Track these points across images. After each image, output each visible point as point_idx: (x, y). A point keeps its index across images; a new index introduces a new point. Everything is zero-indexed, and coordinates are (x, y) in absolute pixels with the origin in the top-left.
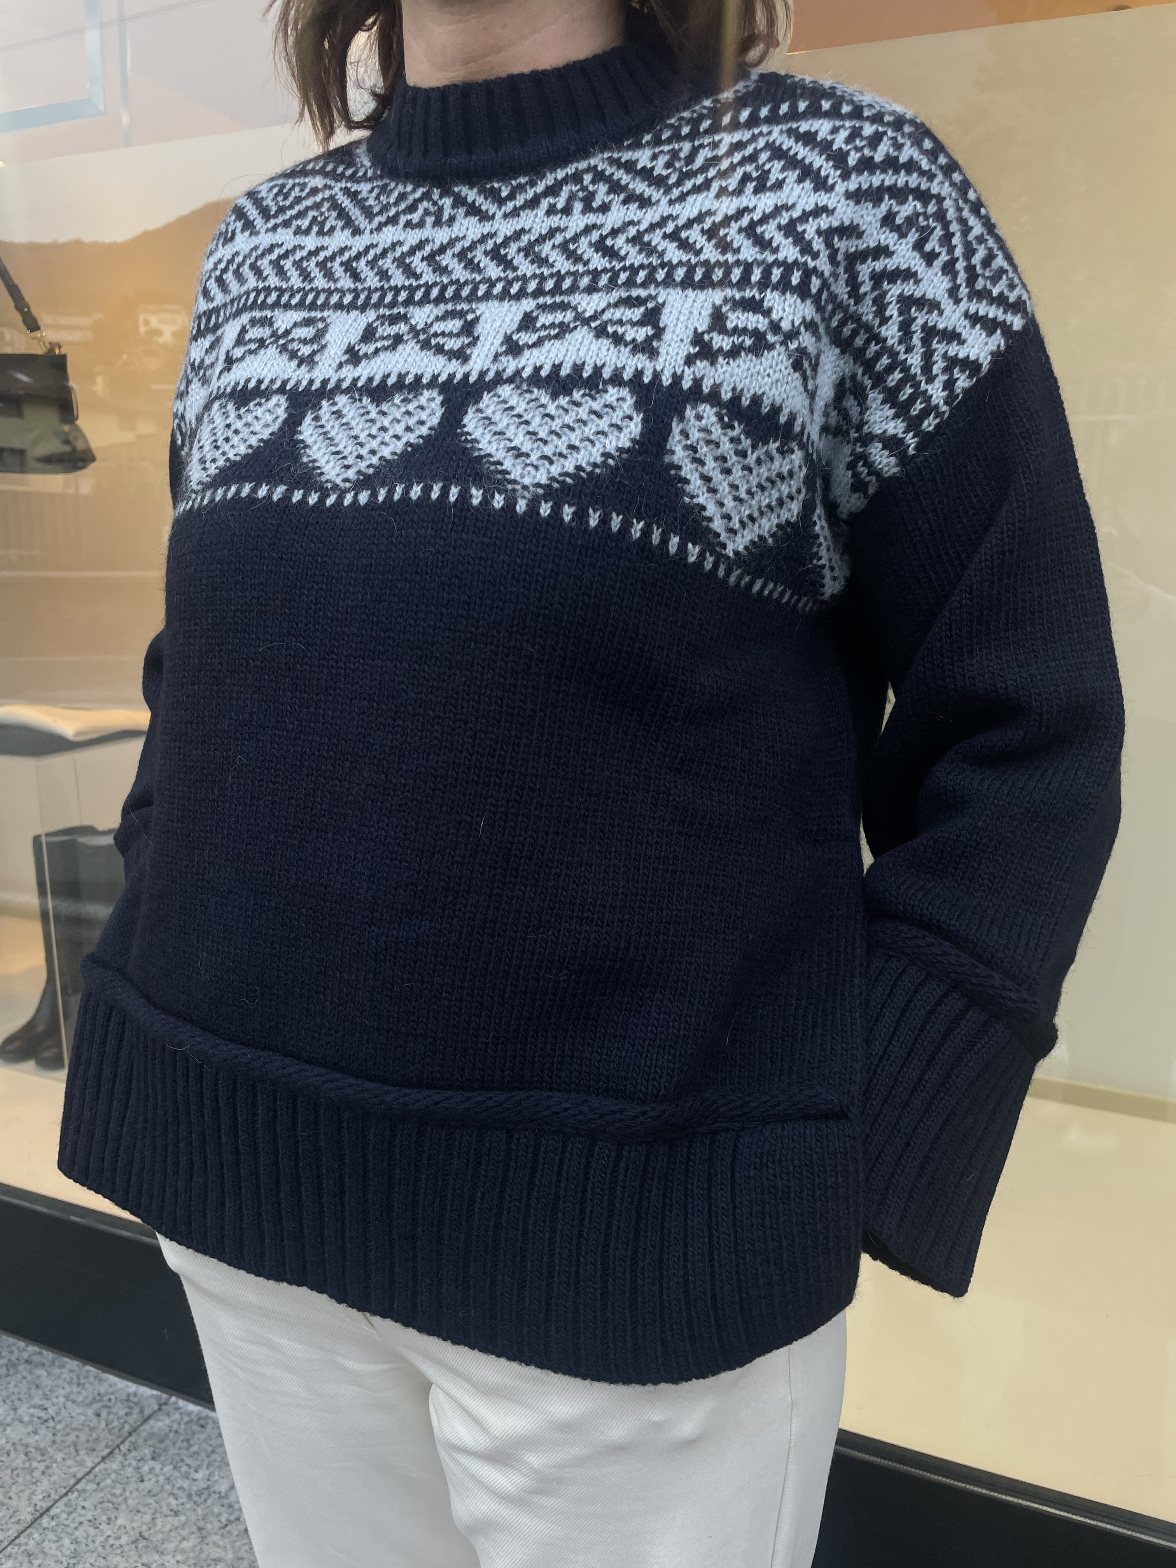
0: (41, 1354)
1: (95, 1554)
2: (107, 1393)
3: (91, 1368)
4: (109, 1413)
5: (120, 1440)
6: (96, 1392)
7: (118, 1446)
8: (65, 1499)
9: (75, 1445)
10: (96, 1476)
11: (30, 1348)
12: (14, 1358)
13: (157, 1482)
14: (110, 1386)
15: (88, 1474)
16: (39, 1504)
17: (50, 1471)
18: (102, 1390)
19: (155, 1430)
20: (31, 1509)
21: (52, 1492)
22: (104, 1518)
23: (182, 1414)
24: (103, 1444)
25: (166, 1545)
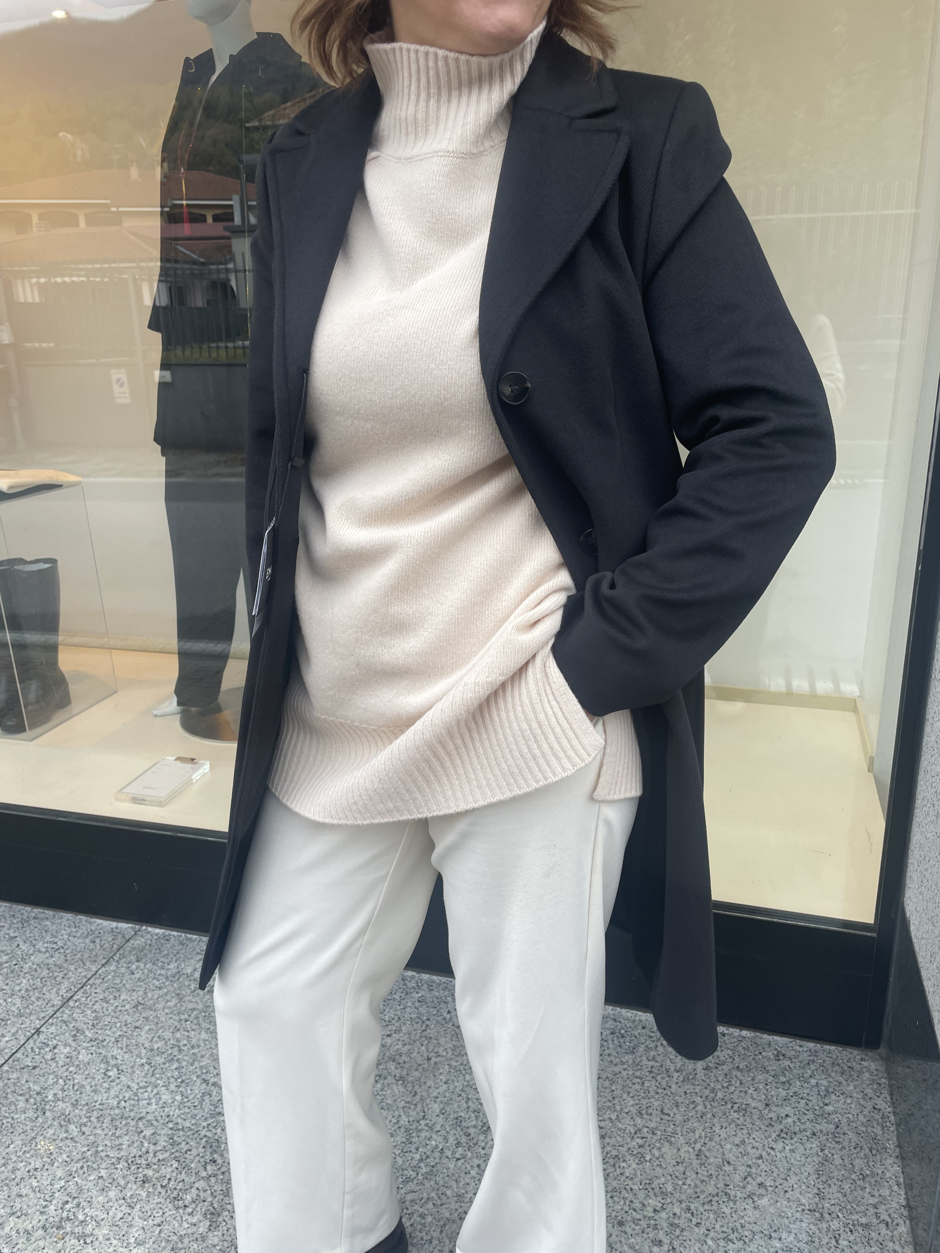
0: (43, 912)
1: (110, 1017)
2: (96, 929)
3: (82, 917)
4: (101, 940)
5: (112, 954)
6: (89, 930)
7: (112, 957)
8: (82, 990)
9: (82, 960)
10: (100, 975)
11: (35, 910)
12: (25, 917)
13: (143, 973)
14: (98, 925)
15: (95, 974)
16: (65, 995)
17: (68, 976)
18: (93, 928)
19: (135, 945)
20: (60, 998)
21: (72, 987)
22: (111, 997)
23: (151, 935)
24: (101, 957)
25: (157, 1005)
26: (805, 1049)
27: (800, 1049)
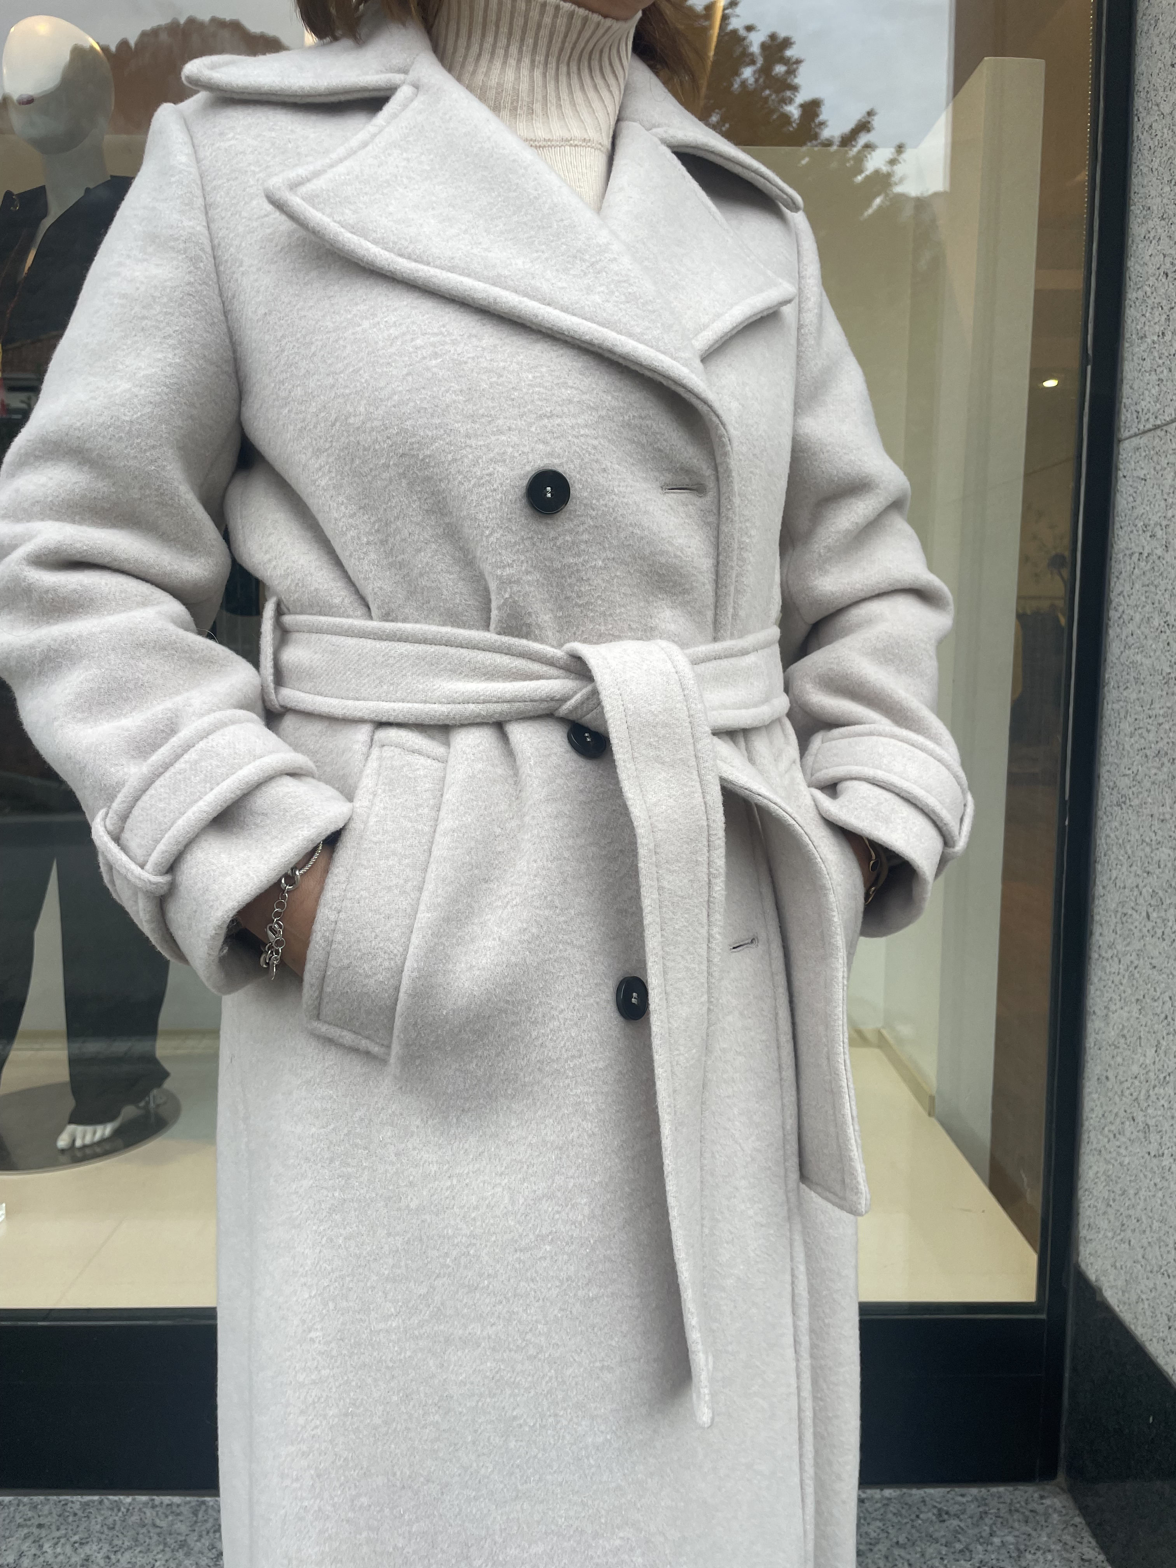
26: (970, 1498)
27: (964, 1500)
